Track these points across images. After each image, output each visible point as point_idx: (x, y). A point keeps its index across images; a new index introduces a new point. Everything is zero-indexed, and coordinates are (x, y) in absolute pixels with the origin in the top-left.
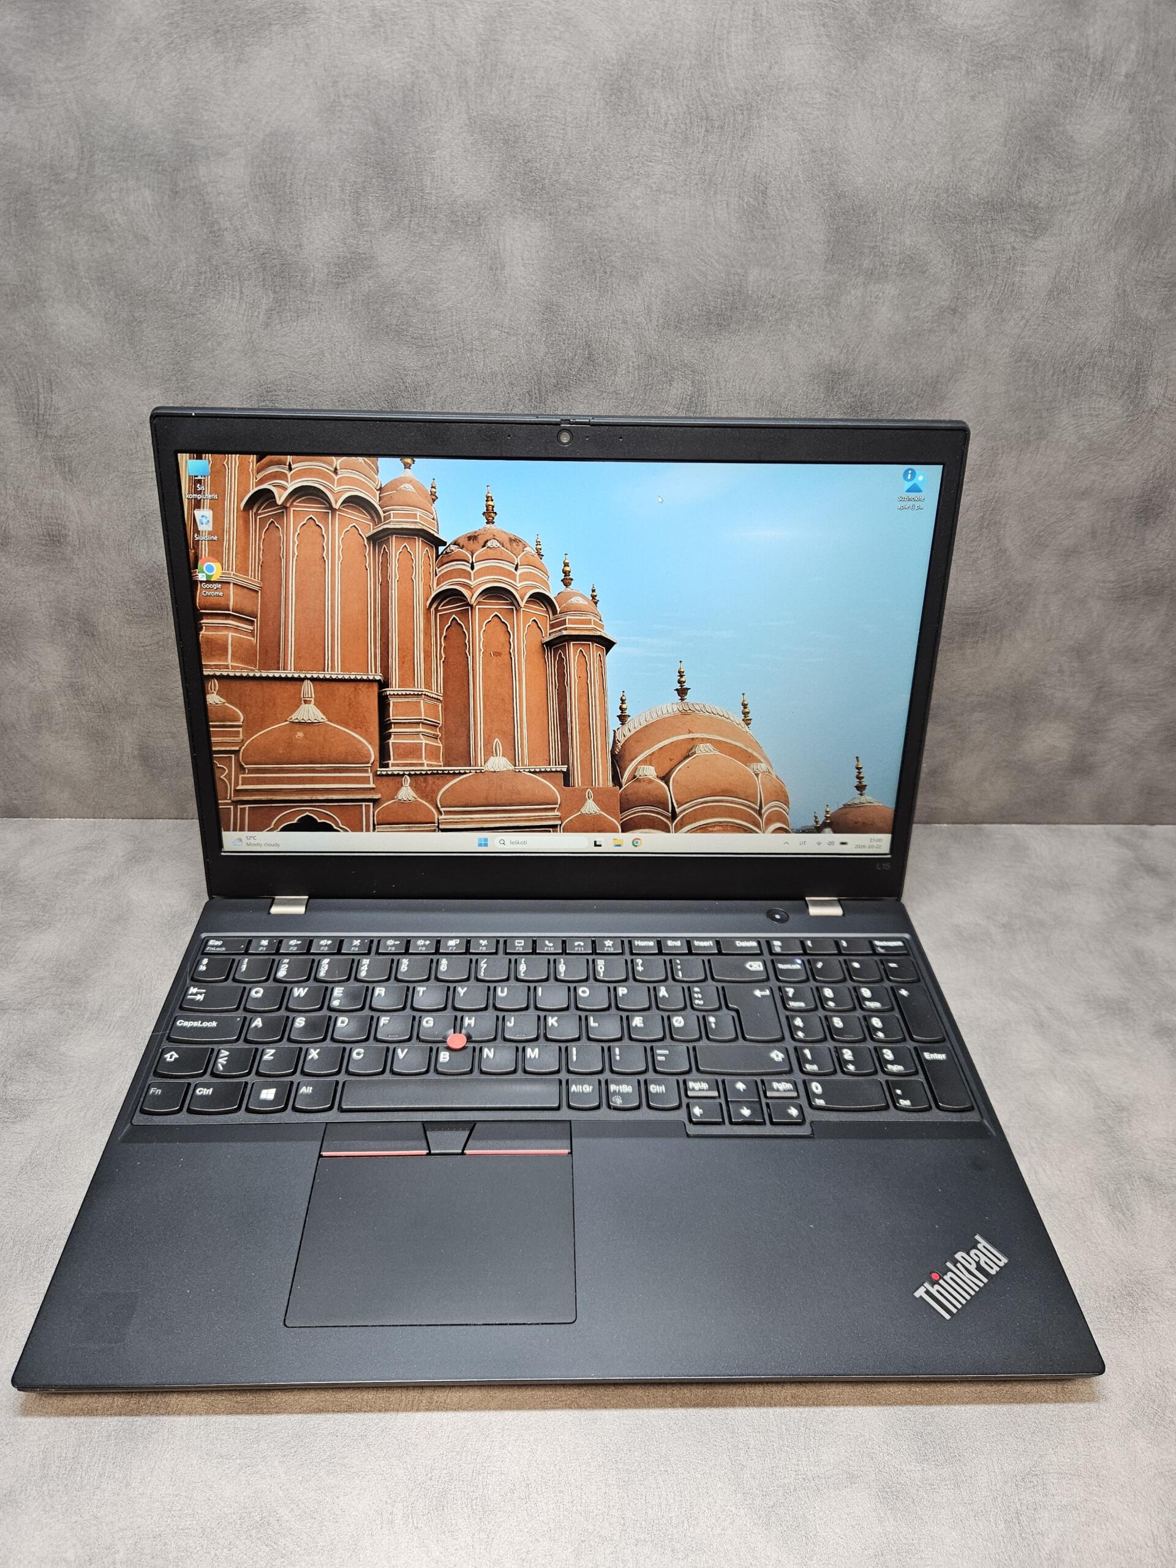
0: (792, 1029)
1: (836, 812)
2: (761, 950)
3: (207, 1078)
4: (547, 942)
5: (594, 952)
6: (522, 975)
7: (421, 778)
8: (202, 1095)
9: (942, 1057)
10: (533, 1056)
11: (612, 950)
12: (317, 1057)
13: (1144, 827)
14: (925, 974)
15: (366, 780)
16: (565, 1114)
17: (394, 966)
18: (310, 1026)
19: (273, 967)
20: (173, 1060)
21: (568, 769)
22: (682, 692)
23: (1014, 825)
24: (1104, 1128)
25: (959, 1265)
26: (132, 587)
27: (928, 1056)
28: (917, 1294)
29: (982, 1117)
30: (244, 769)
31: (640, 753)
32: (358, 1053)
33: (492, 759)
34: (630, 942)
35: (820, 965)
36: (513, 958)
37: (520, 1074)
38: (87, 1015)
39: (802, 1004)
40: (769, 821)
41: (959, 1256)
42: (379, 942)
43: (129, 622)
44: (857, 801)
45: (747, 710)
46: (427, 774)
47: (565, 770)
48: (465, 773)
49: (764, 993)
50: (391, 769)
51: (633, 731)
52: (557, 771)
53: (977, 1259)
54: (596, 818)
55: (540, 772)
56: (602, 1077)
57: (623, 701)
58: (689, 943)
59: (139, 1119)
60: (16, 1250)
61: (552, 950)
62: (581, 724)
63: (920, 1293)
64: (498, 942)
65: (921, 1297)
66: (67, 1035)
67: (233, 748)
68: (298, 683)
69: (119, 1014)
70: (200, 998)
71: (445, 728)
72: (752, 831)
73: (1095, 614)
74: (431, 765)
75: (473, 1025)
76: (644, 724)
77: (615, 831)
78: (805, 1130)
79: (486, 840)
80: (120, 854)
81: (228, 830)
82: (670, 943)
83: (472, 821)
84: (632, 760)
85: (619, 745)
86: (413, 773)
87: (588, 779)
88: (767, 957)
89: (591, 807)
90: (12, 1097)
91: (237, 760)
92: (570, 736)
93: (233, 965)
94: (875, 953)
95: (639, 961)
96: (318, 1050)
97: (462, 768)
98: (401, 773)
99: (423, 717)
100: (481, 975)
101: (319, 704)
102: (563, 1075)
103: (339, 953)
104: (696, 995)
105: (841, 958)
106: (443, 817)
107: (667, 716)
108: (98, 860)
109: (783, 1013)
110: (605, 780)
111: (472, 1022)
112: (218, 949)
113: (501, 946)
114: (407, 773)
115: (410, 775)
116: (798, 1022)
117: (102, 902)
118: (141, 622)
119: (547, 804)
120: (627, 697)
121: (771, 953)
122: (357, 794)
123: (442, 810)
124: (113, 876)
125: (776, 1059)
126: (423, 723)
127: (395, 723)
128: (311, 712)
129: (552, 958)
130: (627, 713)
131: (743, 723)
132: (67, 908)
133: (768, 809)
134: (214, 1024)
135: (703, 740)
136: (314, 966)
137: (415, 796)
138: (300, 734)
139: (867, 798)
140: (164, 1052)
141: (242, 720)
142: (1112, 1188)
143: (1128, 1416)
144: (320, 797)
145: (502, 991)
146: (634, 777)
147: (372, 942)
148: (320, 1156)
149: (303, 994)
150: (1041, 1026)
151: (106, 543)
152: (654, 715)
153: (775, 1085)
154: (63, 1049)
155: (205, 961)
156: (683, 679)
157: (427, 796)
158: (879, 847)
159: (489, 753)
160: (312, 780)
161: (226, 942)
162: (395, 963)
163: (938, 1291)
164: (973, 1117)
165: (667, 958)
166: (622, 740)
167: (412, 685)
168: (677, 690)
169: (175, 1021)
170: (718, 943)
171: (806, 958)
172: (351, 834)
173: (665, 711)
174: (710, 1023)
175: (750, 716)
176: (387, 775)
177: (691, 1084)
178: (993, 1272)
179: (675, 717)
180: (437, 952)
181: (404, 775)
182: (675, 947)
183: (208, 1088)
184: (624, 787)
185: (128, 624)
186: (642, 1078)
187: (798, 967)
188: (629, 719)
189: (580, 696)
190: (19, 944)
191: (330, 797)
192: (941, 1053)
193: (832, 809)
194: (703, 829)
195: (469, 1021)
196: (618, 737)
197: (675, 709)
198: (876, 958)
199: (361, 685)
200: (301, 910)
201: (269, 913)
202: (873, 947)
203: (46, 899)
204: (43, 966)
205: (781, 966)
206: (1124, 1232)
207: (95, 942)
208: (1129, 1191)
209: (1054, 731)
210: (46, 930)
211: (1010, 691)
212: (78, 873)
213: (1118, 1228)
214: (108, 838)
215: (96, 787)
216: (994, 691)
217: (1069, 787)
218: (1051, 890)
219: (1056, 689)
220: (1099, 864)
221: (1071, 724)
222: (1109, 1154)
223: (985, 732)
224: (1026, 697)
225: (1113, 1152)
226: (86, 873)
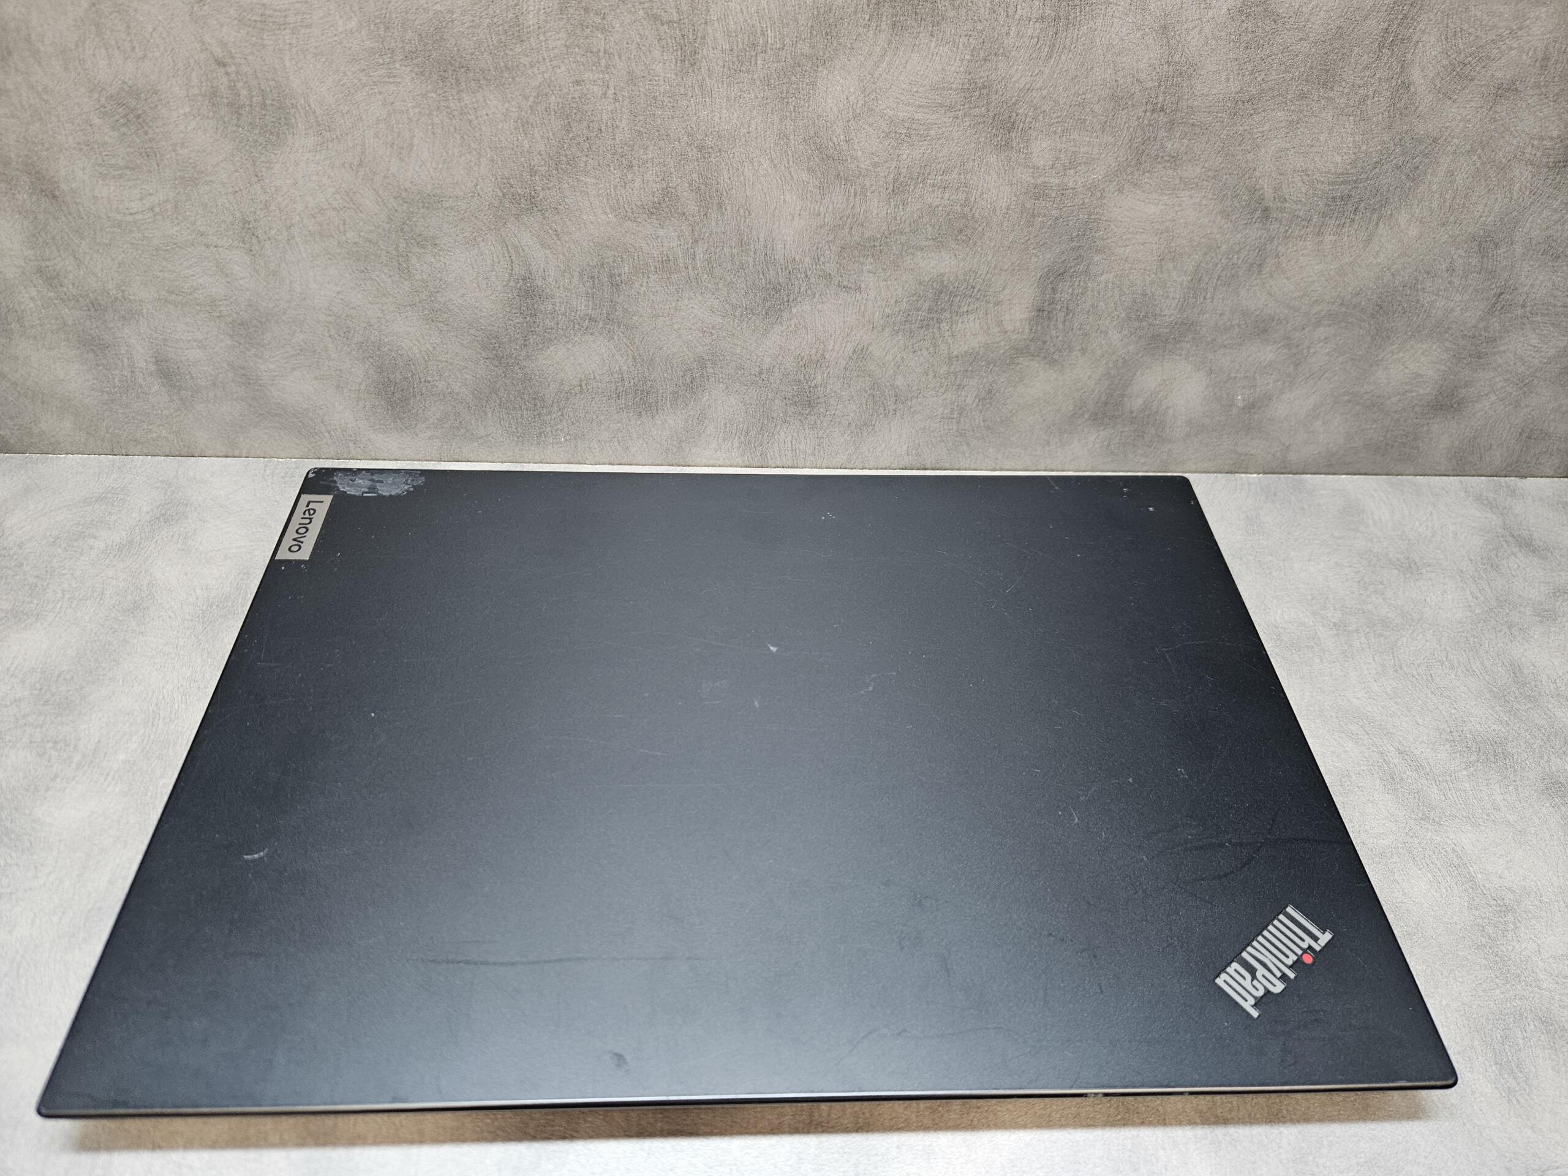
13: (1512, 481)
23: (1343, 476)
24: (1484, 940)
26: (97, 121)
38: (77, 758)
43: (104, 177)
66: (47, 790)
69: (121, 757)
73: (1516, 188)
80: (145, 509)
108: (114, 517)
117: (114, 582)
118: (121, 176)
124: (132, 542)
132: (63, 591)
142: (1498, 1035)
150: (1392, 781)
151: (42, 48)
154: (38, 813)
185: (103, 180)
203: (37, 577)
204: (22, 681)
206: (1518, 1107)
207: (98, 643)
208: (1521, 1042)
209: (1423, 354)
210: (31, 624)
211: (1375, 297)
212: (84, 537)
213: (1509, 1101)
214: (130, 484)
215: (107, 413)
216: (1352, 297)
217: (1425, 428)
218: (1395, 572)
219: (1438, 295)
220: (1456, 534)
221: (1448, 344)
222: (1492, 981)
223: (1328, 354)
224: (1395, 306)
225: (1497, 977)
226: (95, 538)
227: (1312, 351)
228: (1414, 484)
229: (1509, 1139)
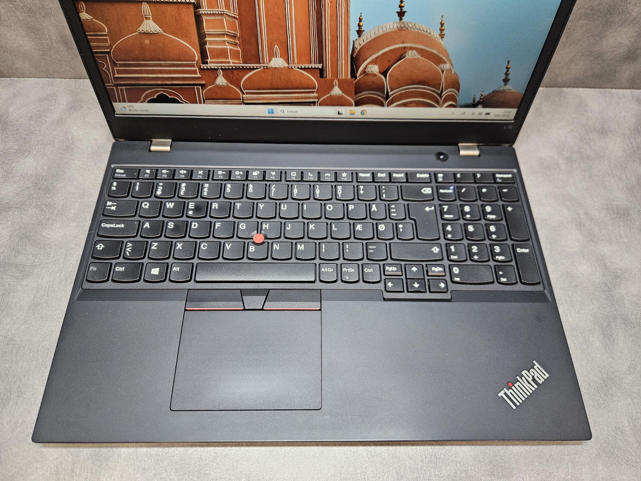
0: (445, 233)
1: (487, 95)
2: (431, 179)
3: (121, 260)
4: (309, 174)
5: (336, 181)
6: (295, 196)
7: (230, 72)
8: (119, 271)
9: (526, 251)
10: (301, 249)
11: (346, 180)
12: (181, 248)
14: (523, 196)
15: (194, 72)
16: (318, 285)
17: (222, 188)
18: (177, 228)
19: (153, 188)
20: (101, 249)
21: (323, 66)
22: (401, 14)
23: (580, 89)
24: (606, 289)
25: (523, 378)
27: (519, 250)
28: (500, 395)
29: (544, 288)
30: (116, 64)
31: (369, 57)
32: (204, 246)
33: (274, 59)
34: (356, 173)
35: (463, 190)
36: (290, 183)
37: (293, 260)
38: (56, 212)
39: (451, 216)
40: (445, 100)
41: (524, 373)
42: (214, 171)
44: (501, 89)
45: (443, 28)
46: (232, 69)
47: (321, 67)
48: (257, 68)
49: (430, 209)
50: (210, 65)
51: (366, 41)
52: (315, 68)
53: (533, 375)
54: (340, 97)
55: (305, 68)
56: (339, 262)
57: (360, 20)
58: (390, 175)
59: (87, 285)
60: (31, 354)
61: (312, 179)
62: (332, 36)
63: (501, 394)
64: (281, 172)
65: (502, 396)
66: (46, 225)
67: (106, 50)
68: (139, 4)
69: (73, 211)
70: (114, 208)
71: (242, 38)
72: (433, 106)
74: (235, 63)
75: (267, 228)
76: (374, 37)
77: (350, 105)
78: (447, 296)
79: (273, 110)
80: (65, 103)
81: (116, 101)
82: (379, 175)
83: (263, 99)
84: (364, 61)
85: (356, 51)
86: (223, 68)
87: (335, 73)
88: (434, 184)
89: (336, 91)
90: (20, 263)
91: (110, 58)
92: (324, 44)
93: (130, 186)
94: (495, 182)
95: (362, 187)
96: (181, 244)
97: (255, 65)
98: (216, 68)
99: (226, 30)
100: (272, 195)
101: (156, 20)
102: (317, 261)
103: (191, 179)
104: (392, 210)
105: (476, 185)
106: (245, 96)
107: (389, 31)
108: (53, 107)
109: (441, 222)
110: (346, 74)
111: (267, 226)
112: (122, 175)
113: (283, 175)
114: (220, 68)
115: (222, 69)
116: (449, 228)
117: (57, 137)
119: (310, 87)
120: (363, 17)
121: (436, 181)
122: (191, 81)
123: (244, 91)
124: (62, 119)
125: (435, 252)
126: (226, 34)
127: (208, 34)
128: (151, 26)
129: (312, 184)
130: (363, 28)
131: (439, 37)
132: (38, 141)
133: (446, 93)
134: (122, 226)
135: (411, 48)
136: (177, 188)
137: (228, 83)
138: (147, 41)
139: (509, 87)
140: (96, 244)
141: (107, 31)
142: (605, 324)
143: (596, 452)
144: (168, 83)
145: (284, 207)
146: (365, 72)
147: (209, 171)
148: (185, 310)
149: (171, 207)
150: (580, 225)
152: (381, 30)
153: (433, 269)
154: (44, 234)
155: (115, 184)
156: (403, 5)
157: (234, 83)
158: (509, 116)
159: (272, 55)
160: (161, 72)
161: (126, 170)
162: (223, 186)
163: (511, 393)
164: (539, 288)
165: (377, 185)
166: (358, 47)
167: (217, 7)
168: (398, 12)
169: (100, 224)
170: (406, 174)
171: (456, 185)
172: (190, 105)
173: (388, 28)
174: (400, 228)
175: (444, 32)
176: (208, 69)
177: (387, 268)
178: (540, 382)
179: (395, 32)
180: (247, 179)
181: (218, 69)
182: (382, 178)
183: (122, 267)
184: (358, 79)
186: (360, 263)
187: (451, 191)
188: (364, 33)
189: (331, 16)
190: (14, 165)
191: (174, 82)
192: (527, 249)
193: (485, 94)
194: (405, 105)
195: (266, 226)
196: (356, 46)
197: (395, 26)
198: (496, 185)
199: (182, 6)
200: (168, 148)
201: (150, 151)
202: (495, 178)
203: (26, 135)
204: (28, 180)
205: (441, 191)
206: (608, 350)
207: (56, 164)
208: (614, 327)
209: (624, 33)
210: (27, 156)
211: (607, 6)
212: (42, 117)
213: (605, 348)
214: (57, 92)
215: (43, 60)
216: (597, 6)
217: (620, 67)
218: (596, 134)
219: (636, 6)
220: (625, 116)
221: (637, 29)
222: (606, 304)
223: (583, 33)
224: (615, 11)
225: (609, 303)
226: (46, 117)
227: (575, 31)
228: (611, 93)
229: (603, 361)
